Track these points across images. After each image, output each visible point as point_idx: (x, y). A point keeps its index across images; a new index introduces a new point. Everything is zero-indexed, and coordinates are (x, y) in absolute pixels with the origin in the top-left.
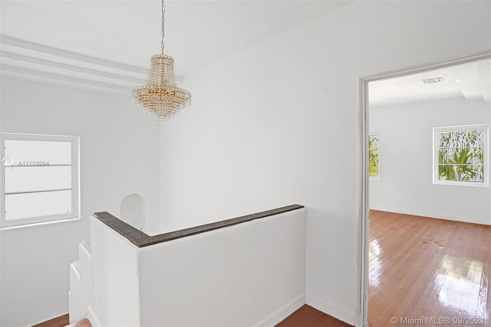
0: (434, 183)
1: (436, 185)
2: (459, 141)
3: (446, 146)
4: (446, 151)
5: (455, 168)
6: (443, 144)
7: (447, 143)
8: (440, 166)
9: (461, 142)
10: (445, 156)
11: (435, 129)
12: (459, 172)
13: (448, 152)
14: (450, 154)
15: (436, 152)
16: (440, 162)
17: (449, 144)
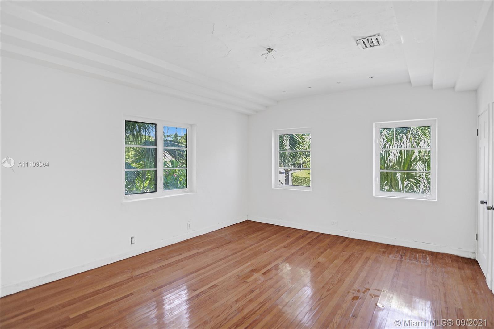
0: (374, 195)
1: (377, 198)
2: (402, 142)
3: (389, 148)
4: (389, 154)
5: (399, 175)
6: (385, 145)
7: (390, 144)
8: (381, 173)
9: (405, 143)
10: (388, 160)
11: (375, 124)
12: (403, 180)
13: (390, 156)
14: (393, 158)
15: (377, 155)
16: (383, 167)
17: (392, 145)
